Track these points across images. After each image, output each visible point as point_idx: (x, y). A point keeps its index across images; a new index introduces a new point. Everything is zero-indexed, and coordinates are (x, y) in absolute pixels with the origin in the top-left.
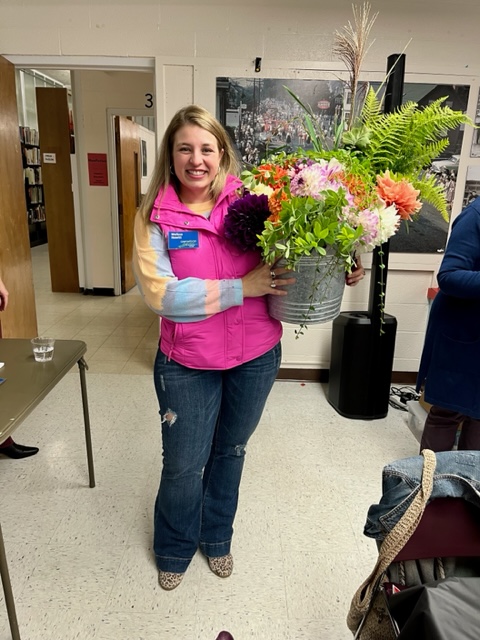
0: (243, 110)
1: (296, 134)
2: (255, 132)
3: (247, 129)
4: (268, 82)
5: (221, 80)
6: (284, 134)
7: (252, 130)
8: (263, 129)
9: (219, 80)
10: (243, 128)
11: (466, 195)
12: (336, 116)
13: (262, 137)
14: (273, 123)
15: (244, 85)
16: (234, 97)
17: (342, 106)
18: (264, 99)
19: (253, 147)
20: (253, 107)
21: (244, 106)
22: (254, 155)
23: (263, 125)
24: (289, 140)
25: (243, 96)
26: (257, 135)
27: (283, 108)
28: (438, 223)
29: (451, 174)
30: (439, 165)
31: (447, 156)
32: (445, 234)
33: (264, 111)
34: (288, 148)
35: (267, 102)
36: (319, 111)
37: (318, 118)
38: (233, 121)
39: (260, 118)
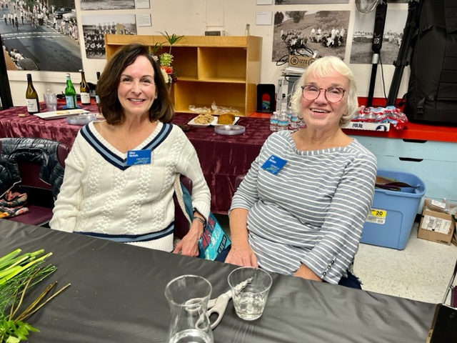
11: (84, 34)
28: (75, 53)
29: (73, 21)
30: (66, 16)
31: (69, 10)
32: (80, 60)
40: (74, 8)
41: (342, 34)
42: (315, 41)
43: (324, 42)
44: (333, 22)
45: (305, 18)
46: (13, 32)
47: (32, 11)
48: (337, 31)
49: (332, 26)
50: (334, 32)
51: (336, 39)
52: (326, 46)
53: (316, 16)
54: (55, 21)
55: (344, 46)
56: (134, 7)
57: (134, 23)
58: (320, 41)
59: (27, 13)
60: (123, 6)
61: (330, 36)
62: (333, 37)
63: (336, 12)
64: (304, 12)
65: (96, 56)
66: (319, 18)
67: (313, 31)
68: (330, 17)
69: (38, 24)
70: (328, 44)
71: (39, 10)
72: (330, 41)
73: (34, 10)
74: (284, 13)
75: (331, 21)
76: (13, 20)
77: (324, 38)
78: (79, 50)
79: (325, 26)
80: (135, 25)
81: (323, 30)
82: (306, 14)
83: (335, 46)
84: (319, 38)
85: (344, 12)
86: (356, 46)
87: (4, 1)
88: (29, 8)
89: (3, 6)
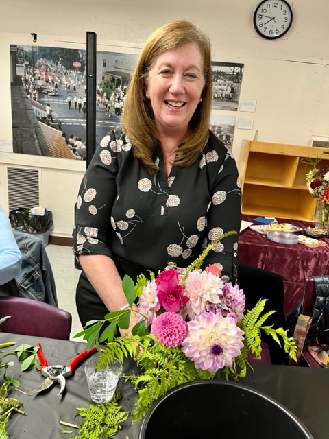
0: (26, 65)
1: (61, 83)
2: (35, 79)
3: (30, 78)
4: (42, 49)
5: (12, 46)
7: (33, 78)
8: (40, 78)
9: (11, 46)
10: (27, 77)
13: (40, 83)
14: (45, 74)
15: (27, 49)
16: (21, 57)
18: (39, 59)
19: (34, 89)
20: (32, 63)
21: (27, 63)
22: (35, 94)
23: (39, 75)
25: (26, 56)
26: (36, 81)
27: (51, 65)
33: (39, 67)
34: (56, 91)
35: (41, 61)
36: (74, 68)
37: (74, 73)
38: (20, 72)
39: (37, 71)
46: (77, 118)
47: (108, 98)
56: (236, 110)
57: (232, 125)
59: (101, 100)
60: (224, 107)
69: (114, 114)
71: (119, 99)
73: (111, 97)
76: (80, 105)
80: (234, 127)
87: (72, 82)
88: (105, 94)
89: (69, 88)
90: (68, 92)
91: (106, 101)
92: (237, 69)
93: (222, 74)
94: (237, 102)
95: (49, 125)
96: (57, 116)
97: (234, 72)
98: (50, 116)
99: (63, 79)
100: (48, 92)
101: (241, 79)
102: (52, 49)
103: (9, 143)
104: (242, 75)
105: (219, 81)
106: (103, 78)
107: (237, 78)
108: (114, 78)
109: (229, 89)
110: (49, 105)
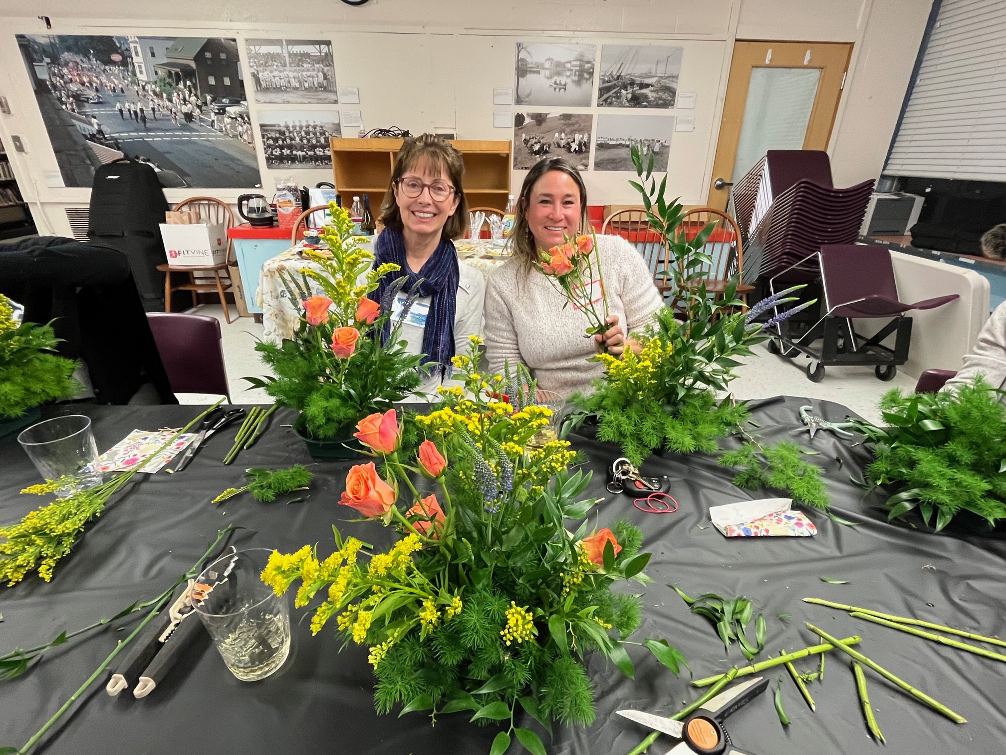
0: (48, 64)
1: (102, 84)
2: (65, 83)
3: (58, 81)
4: (62, 38)
6: (91, 85)
7: (61, 81)
8: (71, 80)
9: (18, 37)
10: (53, 79)
11: (263, 137)
12: (130, 68)
13: (73, 87)
14: (78, 74)
15: (42, 41)
16: (36, 52)
17: (132, 59)
18: (63, 53)
19: (68, 97)
20: (55, 60)
21: (48, 60)
22: (71, 104)
23: (70, 77)
24: (97, 90)
25: (44, 50)
26: (67, 85)
27: (82, 60)
28: (249, 162)
29: (245, 118)
30: (232, 110)
31: (236, 103)
32: (257, 172)
33: (66, 64)
34: (99, 97)
35: (66, 56)
36: (114, 63)
37: (115, 70)
38: (43, 74)
39: (65, 71)
40: (245, 100)
41: (586, 139)
42: (559, 146)
43: (568, 147)
44: (576, 126)
45: (547, 121)
46: (137, 131)
47: (170, 101)
48: (581, 136)
49: (576, 131)
50: (578, 137)
51: (580, 145)
52: (570, 152)
53: (559, 119)
54: (213, 117)
55: (588, 152)
56: (336, 102)
57: (337, 122)
58: (564, 147)
59: (161, 103)
60: (321, 99)
61: (574, 141)
62: (577, 142)
63: (579, 116)
64: (547, 114)
65: (282, 165)
66: (563, 122)
67: (557, 135)
68: (573, 120)
69: (184, 121)
70: (572, 150)
71: (185, 100)
72: (574, 146)
73: (174, 99)
74: (525, 115)
75: (573, 125)
76: (135, 112)
77: (568, 144)
78: (255, 158)
79: (568, 130)
80: (339, 125)
81: (566, 135)
82: (548, 116)
83: (579, 152)
84: (563, 143)
85: (587, 116)
86: (599, 153)
87: (116, 82)
88: (165, 95)
89: (114, 90)
90: (115, 96)
91: (169, 104)
92: (324, 48)
93: (307, 55)
94: (335, 92)
95: (102, 144)
96: (109, 130)
97: (320, 52)
98: (100, 132)
99: (104, 80)
100: (88, 98)
101: (332, 61)
102: (77, 38)
103: (56, 174)
104: (332, 56)
105: (305, 65)
106: (156, 73)
107: (327, 59)
108: (170, 72)
109: (321, 74)
110: (95, 117)
